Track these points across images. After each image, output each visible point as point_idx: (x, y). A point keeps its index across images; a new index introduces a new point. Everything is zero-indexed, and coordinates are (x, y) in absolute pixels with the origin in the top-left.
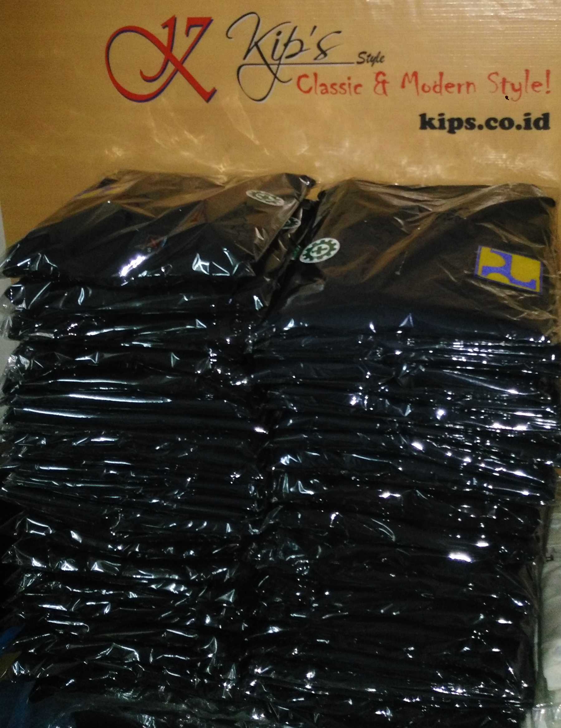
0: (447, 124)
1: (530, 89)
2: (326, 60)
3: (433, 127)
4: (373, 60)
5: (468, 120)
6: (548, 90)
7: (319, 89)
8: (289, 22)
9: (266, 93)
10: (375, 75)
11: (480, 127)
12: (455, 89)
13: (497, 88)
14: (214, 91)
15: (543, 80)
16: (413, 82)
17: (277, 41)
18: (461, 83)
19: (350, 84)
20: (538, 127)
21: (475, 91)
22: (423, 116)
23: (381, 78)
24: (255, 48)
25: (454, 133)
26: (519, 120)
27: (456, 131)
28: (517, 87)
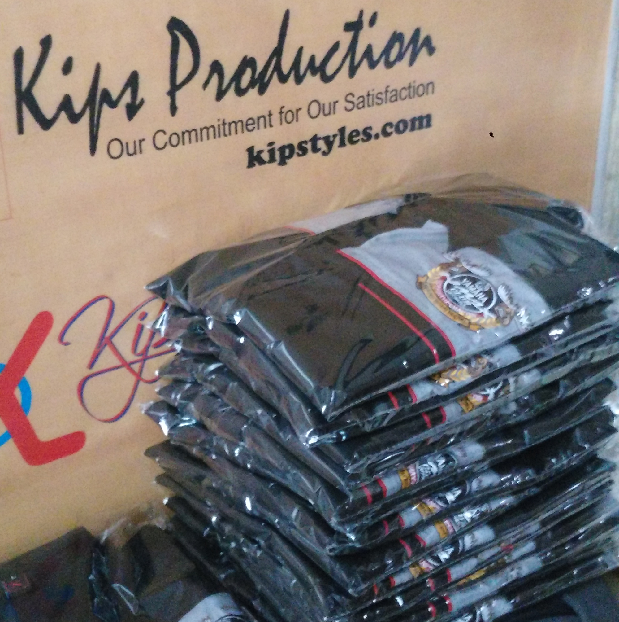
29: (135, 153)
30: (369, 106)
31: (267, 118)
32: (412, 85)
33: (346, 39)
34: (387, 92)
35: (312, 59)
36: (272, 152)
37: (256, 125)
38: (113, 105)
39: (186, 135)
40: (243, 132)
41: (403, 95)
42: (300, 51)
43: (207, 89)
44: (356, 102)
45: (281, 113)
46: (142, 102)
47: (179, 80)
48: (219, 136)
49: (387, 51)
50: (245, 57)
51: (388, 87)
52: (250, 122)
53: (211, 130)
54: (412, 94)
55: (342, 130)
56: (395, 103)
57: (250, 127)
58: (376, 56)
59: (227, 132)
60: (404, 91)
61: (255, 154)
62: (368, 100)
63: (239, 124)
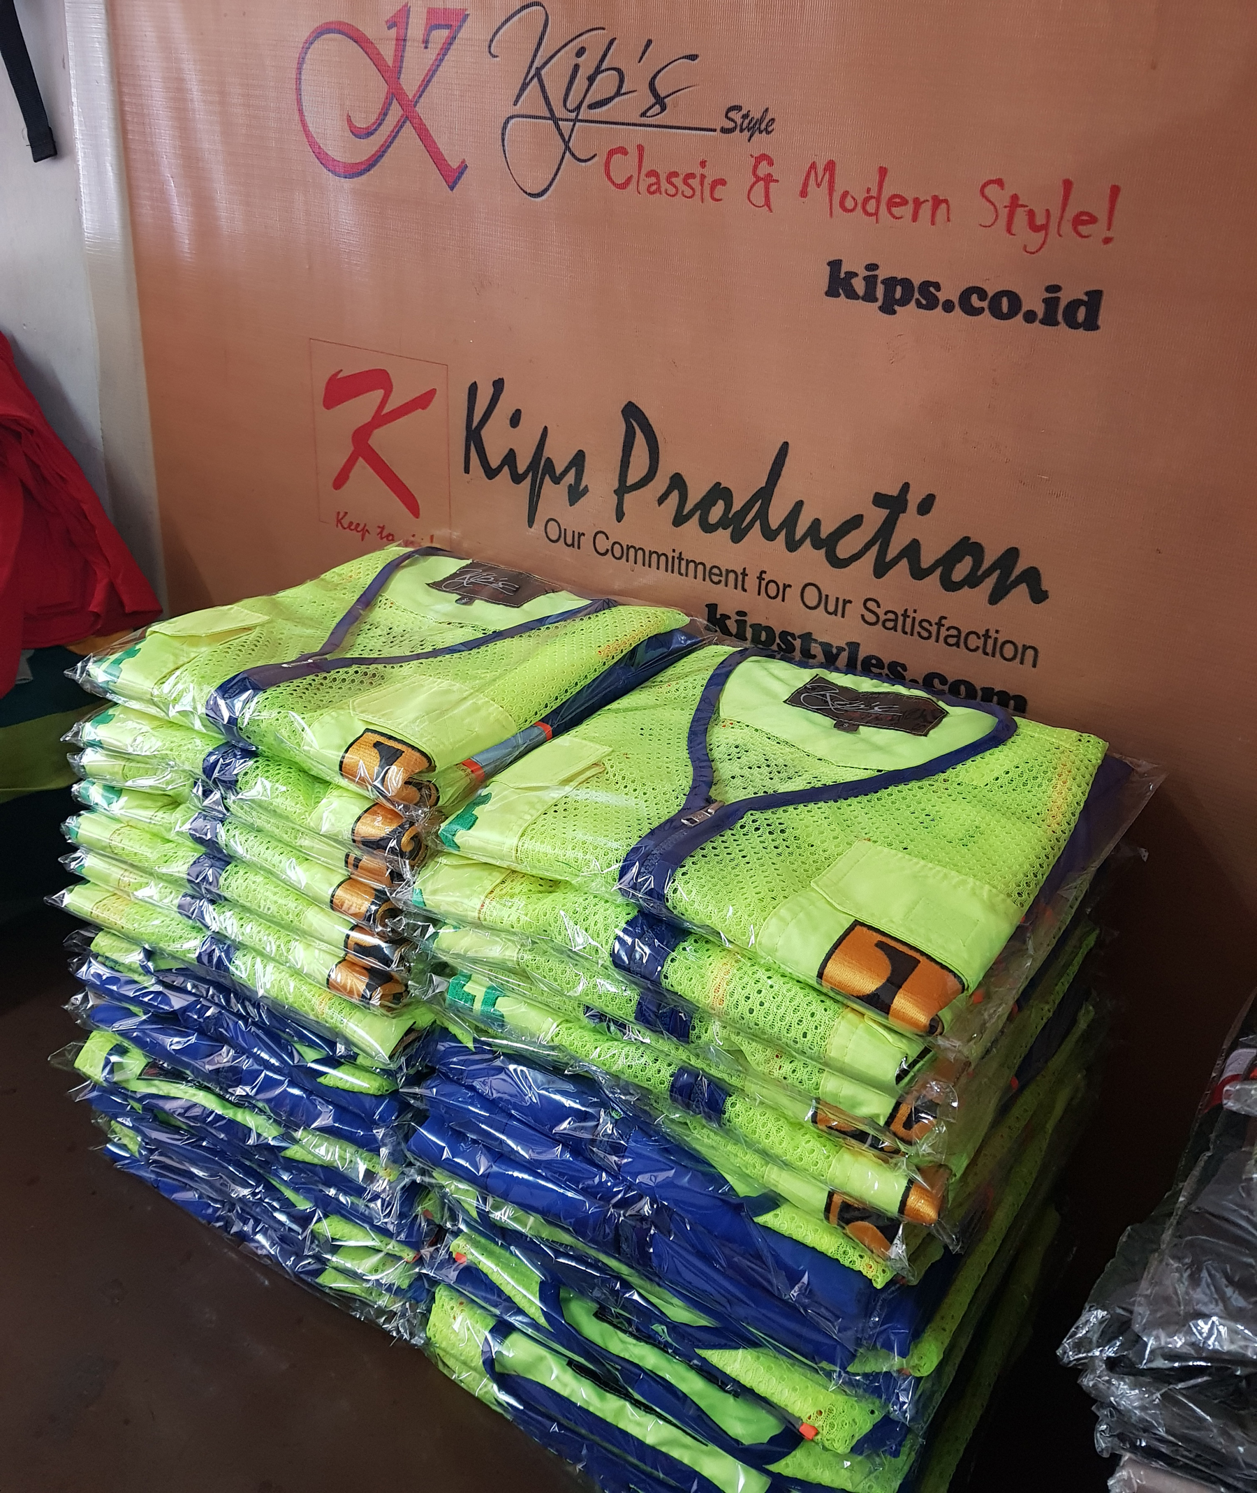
0: (880, 291)
1: (1067, 227)
2: (662, 119)
3: (852, 295)
4: (751, 125)
5: (925, 285)
6: (1109, 234)
7: (646, 182)
8: (604, 29)
9: (548, 183)
10: (753, 160)
11: (948, 307)
12: (907, 211)
13: (997, 216)
14: (463, 168)
15: (1101, 213)
16: (825, 184)
17: (577, 67)
18: (922, 200)
19: (703, 177)
20: (1073, 324)
21: (949, 220)
22: (835, 265)
23: (763, 169)
24: (536, 80)
25: (894, 312)
26: (1033, 301)
27: (896, 308)
28: (1040, 220)
29: (573, 545)
30: (906, 633)
31: (740, 578)
32: (992, 633)
33: (875, 517)
34: (940, 625)
35: (816, 523)
36: (741, 624)
37: (723, 579)
38: (557, 480)
39: (632, 551)
40: (704, 580)
41: (972, 645)
42: (799, 505)
43: (663, 505)
44: (883, 617)
45: (760, 578)
46: (586, 489)
47: (630, 481)
48: (673, 572)
49: (948, 561)
50: (720, 484)
51: (945, 618)
52: (715, 571)
53: (663, 558)
54: (989, 649)
55: (854, 646)
56: (954, 648)
57: (716, 579)
58: (926, 560)
59: (683, 571)
60: (973, 637)
61: (718, 616)
62: (904, 621)
63: (700, 567)
